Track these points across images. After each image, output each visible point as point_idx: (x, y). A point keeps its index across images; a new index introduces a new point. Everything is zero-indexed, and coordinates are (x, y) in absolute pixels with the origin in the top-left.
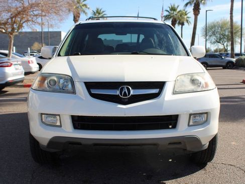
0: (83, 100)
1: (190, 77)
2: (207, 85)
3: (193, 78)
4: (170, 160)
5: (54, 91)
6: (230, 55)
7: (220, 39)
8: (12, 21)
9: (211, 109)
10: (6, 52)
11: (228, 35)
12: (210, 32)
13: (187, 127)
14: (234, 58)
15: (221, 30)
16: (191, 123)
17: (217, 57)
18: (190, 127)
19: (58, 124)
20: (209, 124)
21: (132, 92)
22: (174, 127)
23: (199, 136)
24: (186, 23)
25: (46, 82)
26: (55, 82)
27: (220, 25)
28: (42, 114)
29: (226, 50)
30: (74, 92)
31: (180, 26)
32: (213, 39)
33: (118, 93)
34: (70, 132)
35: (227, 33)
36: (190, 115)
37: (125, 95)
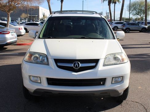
0: (53, 69)
1: (113, 56)
2: (123, 60)
3: (115, 56)
4: (102, 98)
5: (37, 63)
6: (144, 23)
7: (139, 13)
8: (9, 4)
9: (125, 75)
10: (6, 22)
11: (144, 10)
12: (133, 8)
13: (111, 84)
14: (146, 25)
15: (140, 6)
16: (113, 82)
17: (136, 25)
18: (112, 84)
19: (39, 81)
20: (123, 82)
21: (80, 65)
22: (104, 84)
23: (118, 89)
24: (117, 3)
25: (32, 57)
26: (37, 58)
27: (139, 4)
28: (30, 76)
29: (142, 19)
30: (48, 64)
31: (114, 4)
32: (134, 12)
33: (72, 65)
34: (46, 87)
35: (143, 9)
36: (113, 78)
37: (76, 67)
